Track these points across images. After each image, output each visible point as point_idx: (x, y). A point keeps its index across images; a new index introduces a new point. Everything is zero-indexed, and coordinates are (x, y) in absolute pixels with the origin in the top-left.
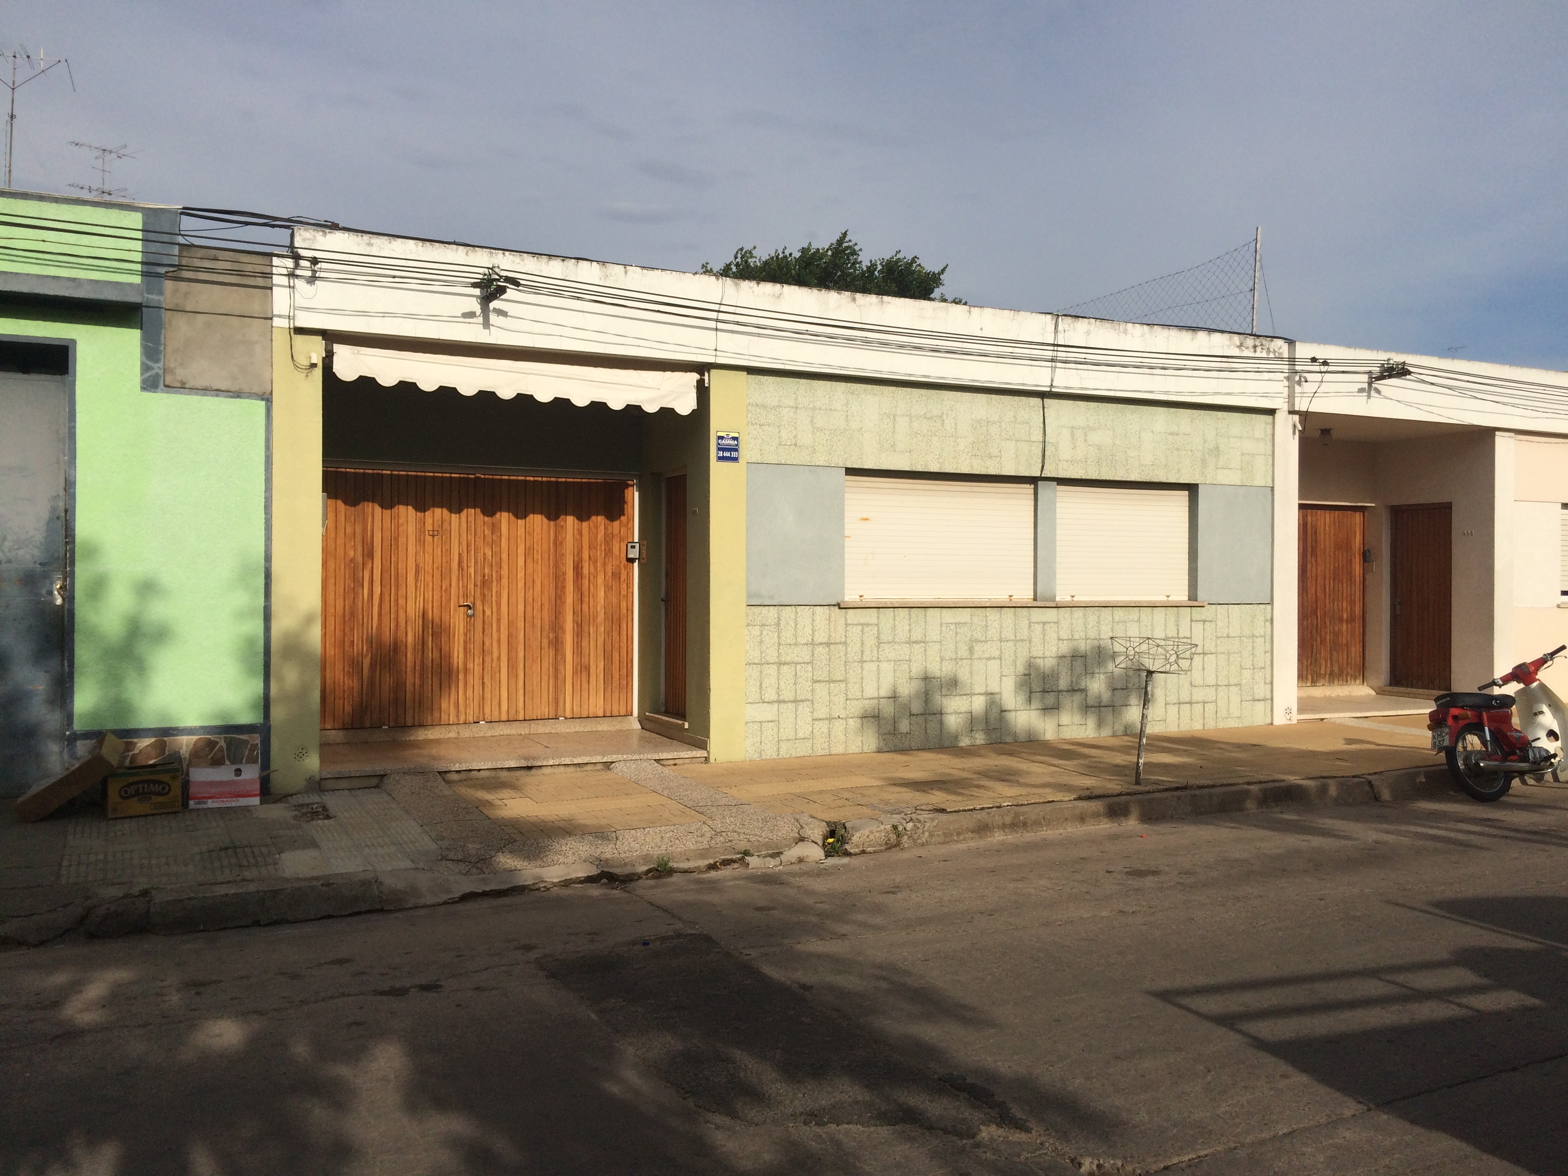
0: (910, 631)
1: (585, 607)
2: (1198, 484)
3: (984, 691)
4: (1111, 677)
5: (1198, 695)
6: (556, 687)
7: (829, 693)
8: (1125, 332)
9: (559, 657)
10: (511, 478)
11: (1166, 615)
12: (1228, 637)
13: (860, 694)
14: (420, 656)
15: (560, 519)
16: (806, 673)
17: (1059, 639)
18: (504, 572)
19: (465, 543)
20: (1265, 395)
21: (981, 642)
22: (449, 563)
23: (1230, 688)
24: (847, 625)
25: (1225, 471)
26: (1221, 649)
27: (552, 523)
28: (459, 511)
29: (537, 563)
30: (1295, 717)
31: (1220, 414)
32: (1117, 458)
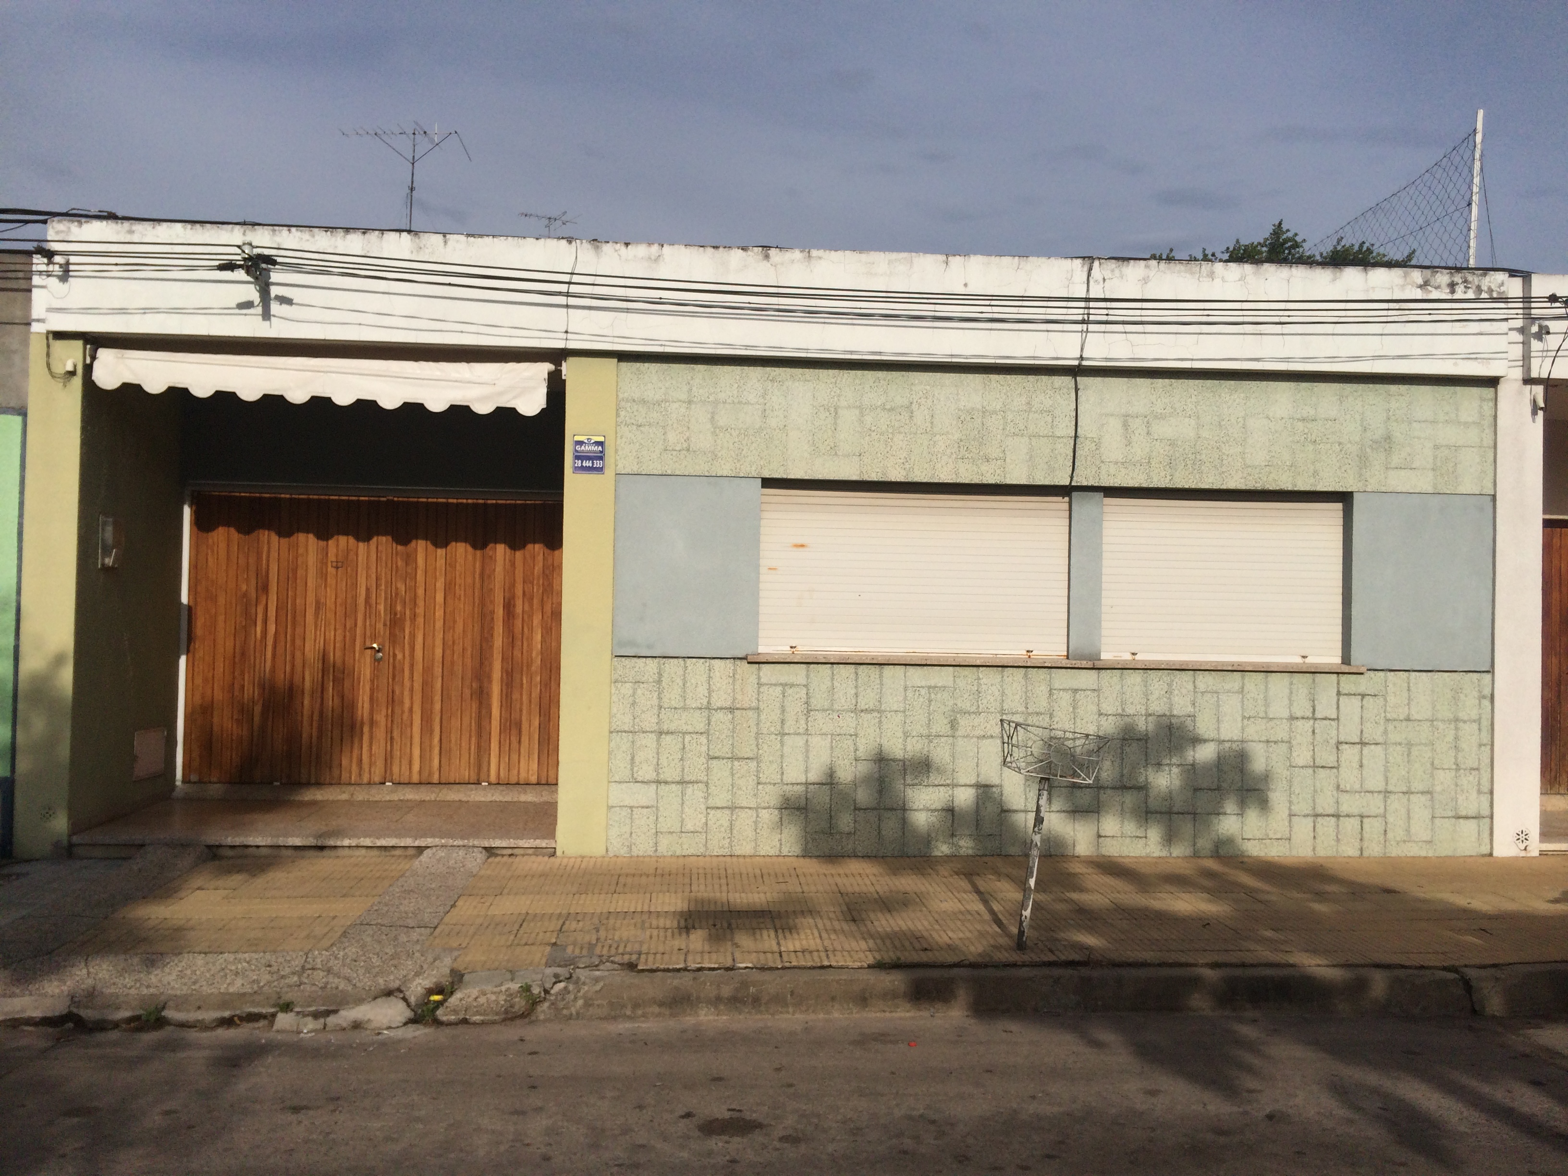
0: (856, 695)
1: (517, 653)
2: (1352, 493)
3: (973, 782)
4: (1192, 770)
5: (1349, 805)
6: (479, 747)
7: (733, 775)
8: (1211, 275)
9: (484, 712)
10: (430, 500)
11: (1291, 684)
12: (1408, 719)
13: (779, 777)
14: (318, 705)
15: (488, 548)
16: (698, 747)
17: (1100, 714)
18: (420, 611)
19: (374, 576)
20: (1471, 357)
21: (969, 713)
22: (355, 598)
23: (1412, 796)
24: (760, 685)
25: (1403, 473)
26: (1393, 737)
27: (478, 553)
28: (367, 539)
29: (459, 599)
30: (1535, 846)
31: (1393, 388)
32: (1203, 456)
